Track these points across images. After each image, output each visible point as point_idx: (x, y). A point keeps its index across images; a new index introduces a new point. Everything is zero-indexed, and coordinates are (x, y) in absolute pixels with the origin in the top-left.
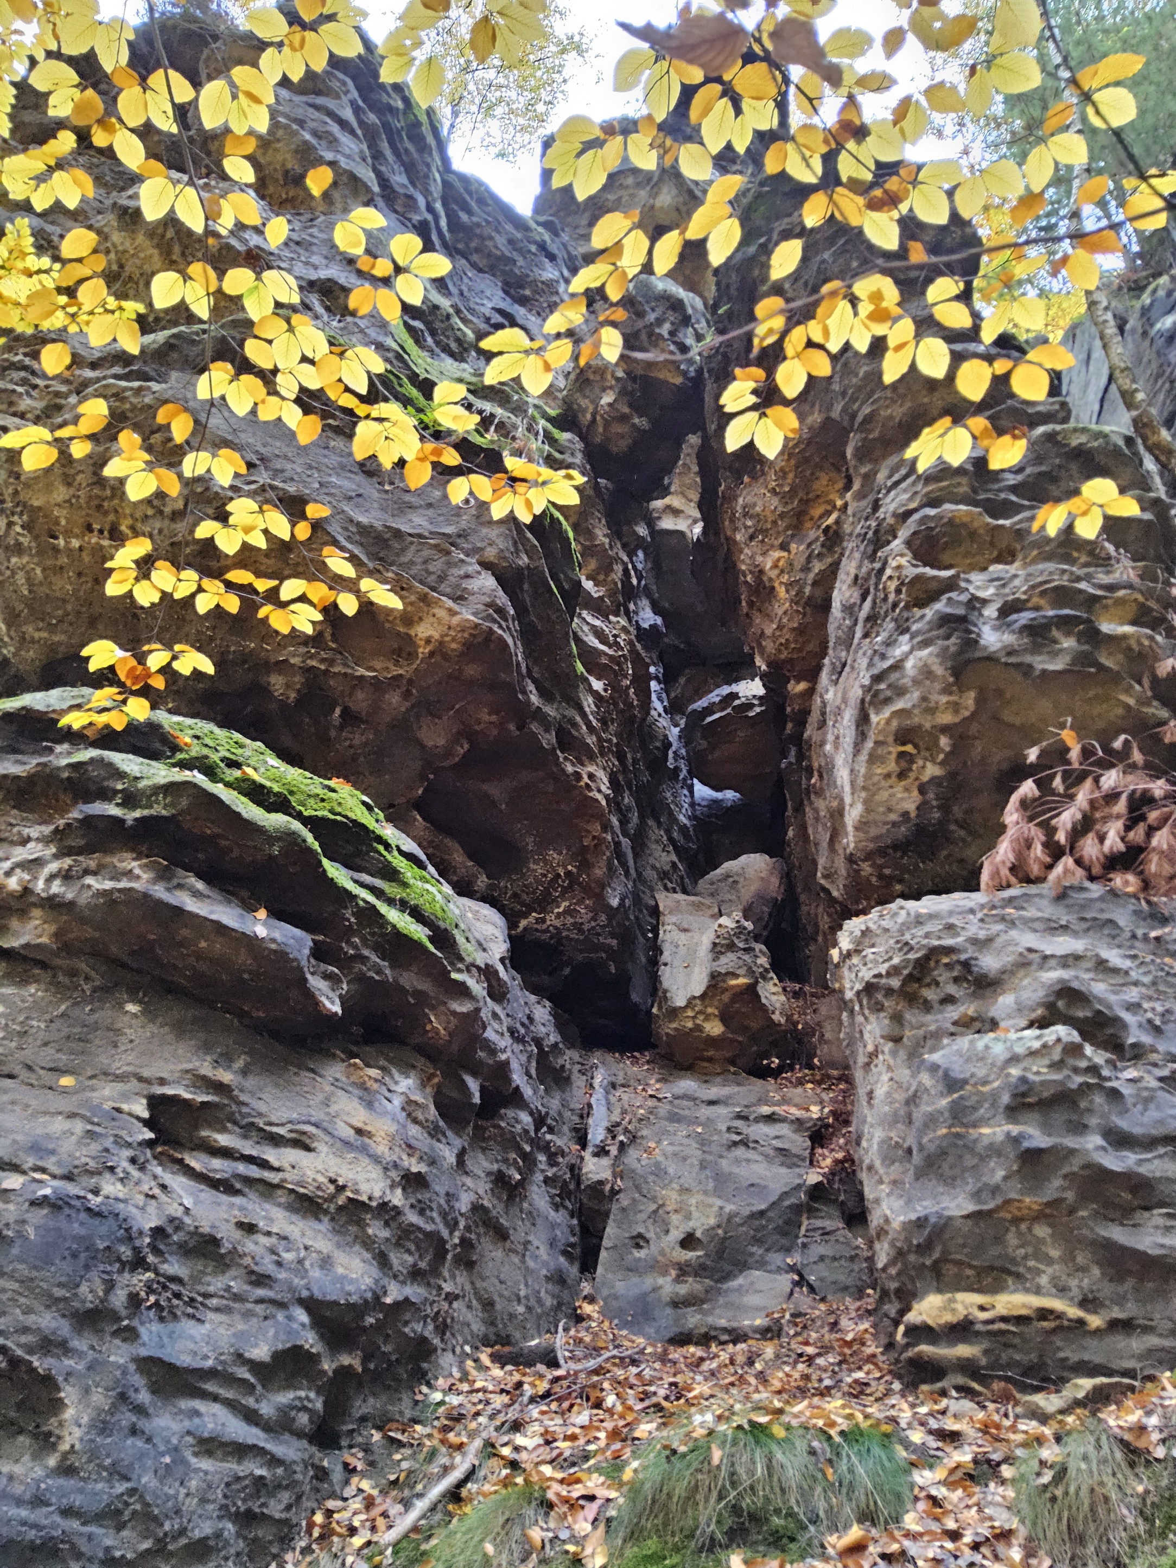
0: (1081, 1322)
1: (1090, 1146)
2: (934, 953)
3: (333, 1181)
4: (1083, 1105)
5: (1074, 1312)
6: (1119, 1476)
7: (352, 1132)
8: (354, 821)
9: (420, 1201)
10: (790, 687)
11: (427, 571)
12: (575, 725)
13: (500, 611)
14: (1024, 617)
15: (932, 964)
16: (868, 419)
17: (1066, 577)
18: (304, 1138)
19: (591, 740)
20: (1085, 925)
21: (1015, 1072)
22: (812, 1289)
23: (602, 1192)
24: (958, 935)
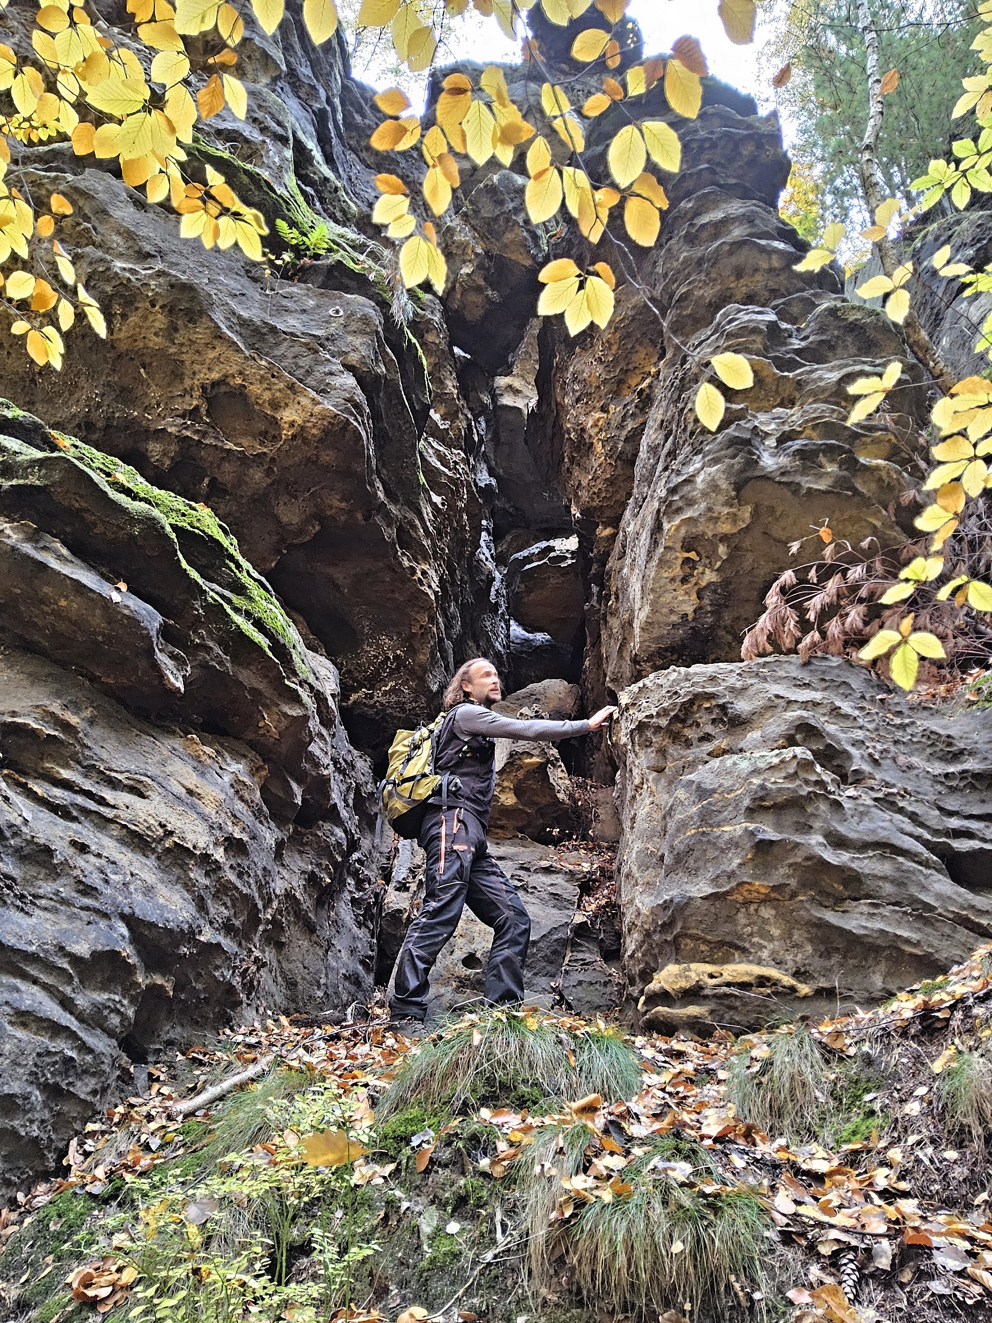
0: (793, 989)
1: (813, 842)
2: (696, 699)
3: (162, 826)
4: (809, 810)
5: (788, 980)
6: (817, 1067)
7: (184, 791)
8: (209, 536)
9: (239, 865)
10: (598, 531)
11: (296, 364)
12: (414, 527)
13: (357, 406)
14: (797, 444)
15: (695, 708)
16: (684, 297)
17: (835, 416)
18: (139, 786)
19: (426, 543)
20: (825, 685)
21: (756, 781)
22: (570, 1007)
23: (400, 919)
24: (720, 685)
